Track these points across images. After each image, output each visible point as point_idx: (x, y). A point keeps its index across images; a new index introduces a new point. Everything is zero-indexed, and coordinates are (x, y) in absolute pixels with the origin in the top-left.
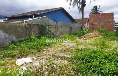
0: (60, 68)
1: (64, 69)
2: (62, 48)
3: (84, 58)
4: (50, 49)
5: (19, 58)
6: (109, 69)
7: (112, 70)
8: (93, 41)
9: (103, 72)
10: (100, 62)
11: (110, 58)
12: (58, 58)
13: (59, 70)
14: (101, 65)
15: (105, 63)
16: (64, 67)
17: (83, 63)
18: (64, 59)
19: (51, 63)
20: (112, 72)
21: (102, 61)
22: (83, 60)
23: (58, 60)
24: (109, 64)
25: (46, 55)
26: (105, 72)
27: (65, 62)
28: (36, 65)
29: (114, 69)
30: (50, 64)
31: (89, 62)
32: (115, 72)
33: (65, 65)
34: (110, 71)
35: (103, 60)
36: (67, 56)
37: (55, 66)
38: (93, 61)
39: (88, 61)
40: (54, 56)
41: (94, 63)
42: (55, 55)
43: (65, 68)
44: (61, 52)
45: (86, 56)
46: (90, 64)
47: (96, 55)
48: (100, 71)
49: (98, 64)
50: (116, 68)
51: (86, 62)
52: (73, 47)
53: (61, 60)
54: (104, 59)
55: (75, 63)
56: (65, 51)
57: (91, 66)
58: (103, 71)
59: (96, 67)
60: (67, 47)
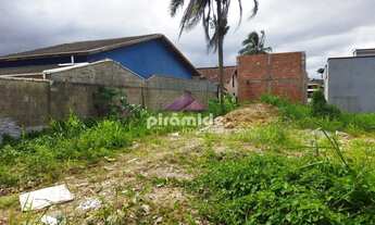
0: (164, 213)
1: (176, 216)
2: (165, 153)
3: (232, 182)
4: (128, 156)
5: (28, 189)
6: (304, 211)
7: (315, 214)
8: (253, 130)
9: (289, 220)
10: (277, 192)
11: (304, 177)
12: (154, 183)
13: (160, 219)
14: (282, 200)
15: (291, 193)
16: (176, 211)
17: (231, 196)
18: (174, 186)
19: (134, 201)
20: (315, 219)
21: (282, 188)
22: (228, 185)
23: (156, 190)
24: (304, 195)
25: (116, 176)
26: (294, 219)
27: (178, 194)
28: (87, 207)
29: (320, 209)
30: (132, 205)
31: (248, 192)
32: (322, 217)
33: (178, 205)
34: (307, 217)
35: (286, 185)
36: (180, 177)
37: (146, 207)
38: (259, 189)
39: (243, 189)
40: (142, 177)
41: (262, 195)
42: (146, 175)
43: (179, 213)
44: (161, 166)
45: (236, 174)
46: (250, 198)
47: (265, 172)
48: (280, 218)
49: (273, 197)
50: (324, 207)
51: (237, 193)
52: (197, 150)
53: (165, 191)
54: (288, 181)
55: (207, 196)
56: (173, 162)
57: (254, 204)
58: (288, 217)
59: (267, 205)
60: (181, 150)
